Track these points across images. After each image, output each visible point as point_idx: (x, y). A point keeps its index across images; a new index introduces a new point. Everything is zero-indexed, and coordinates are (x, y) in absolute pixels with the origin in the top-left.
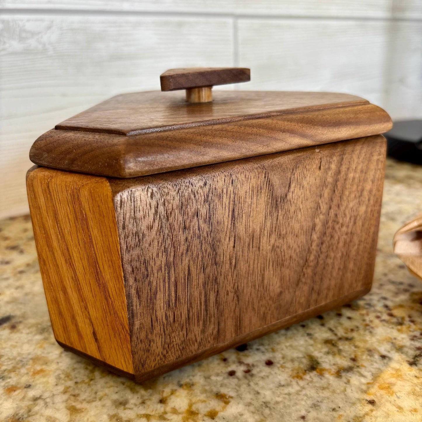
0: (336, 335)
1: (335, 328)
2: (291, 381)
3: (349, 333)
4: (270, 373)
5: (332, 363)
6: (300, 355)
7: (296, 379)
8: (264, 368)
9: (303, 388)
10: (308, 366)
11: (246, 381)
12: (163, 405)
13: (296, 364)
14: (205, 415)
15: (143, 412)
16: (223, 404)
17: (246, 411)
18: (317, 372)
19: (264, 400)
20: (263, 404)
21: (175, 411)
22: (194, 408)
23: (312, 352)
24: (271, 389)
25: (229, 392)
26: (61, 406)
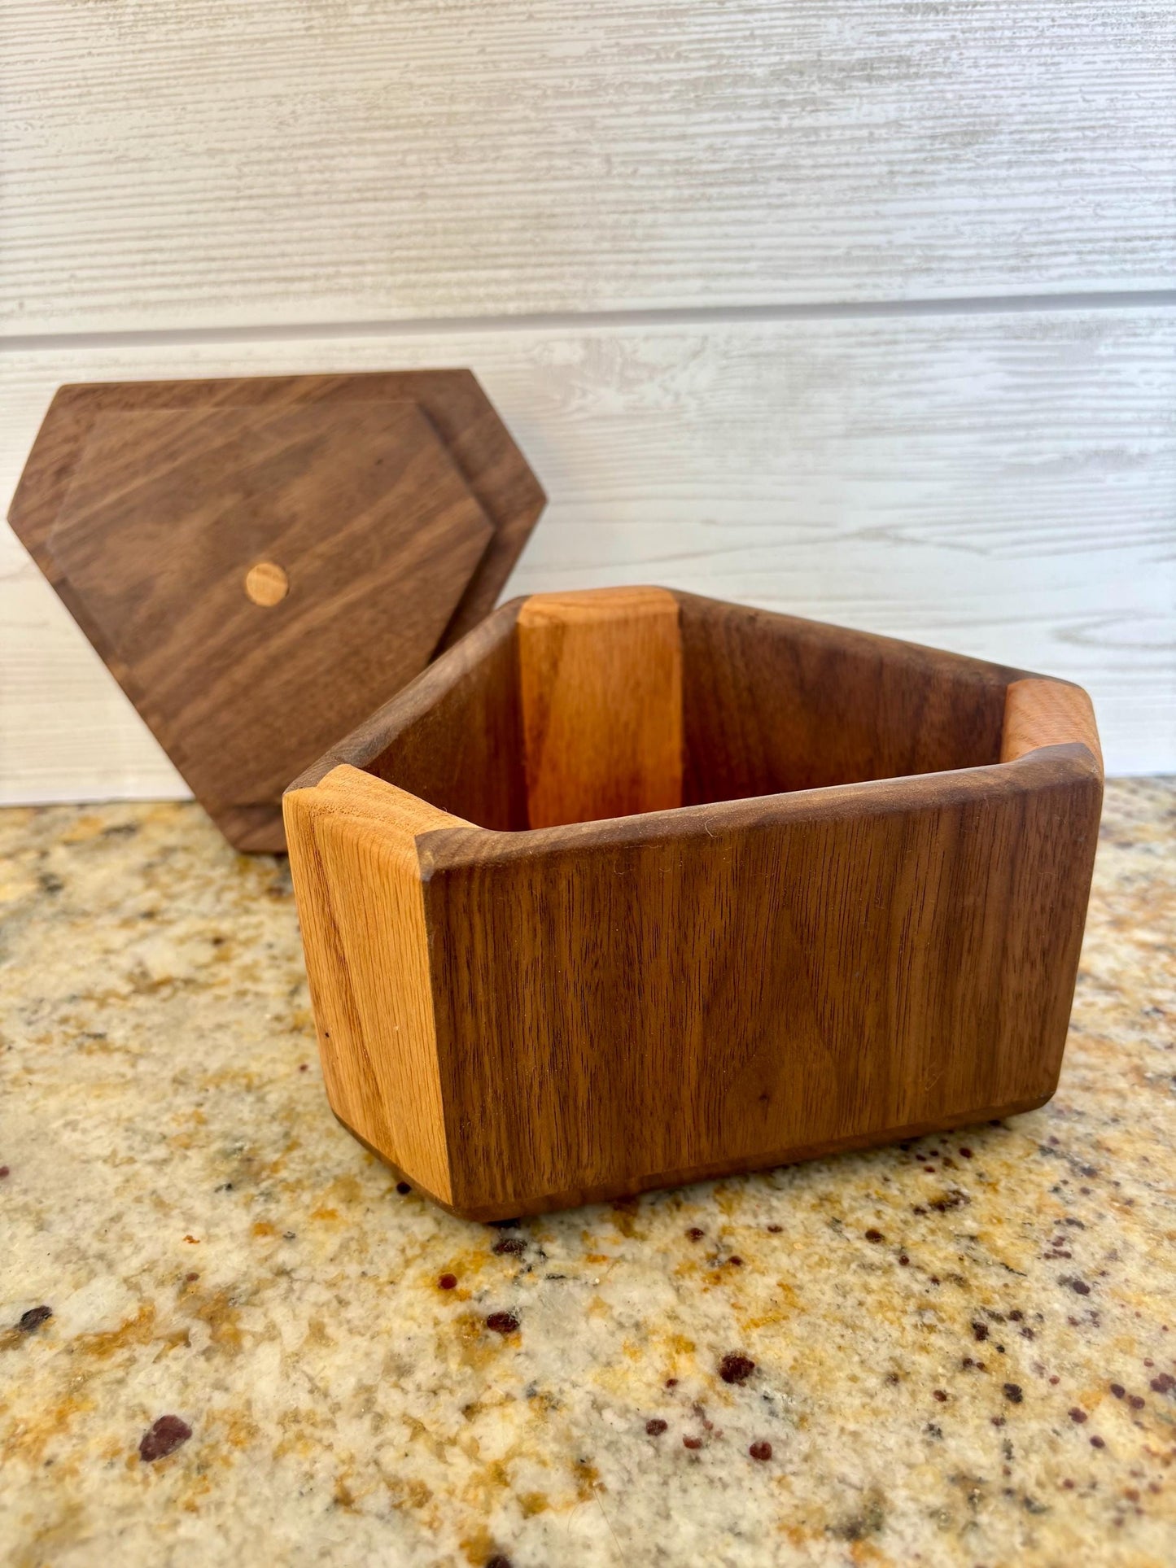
0: (1007, 1472)
1: (1027, 1451)
2: (768, 1534)
3: (1051, 1489)
4: (739, 1480)
5: (917, 1548)
6: (855, 1477)
7: (784, 1536)
8: (737, 1457)
10: (845, 1519)
11: (669, 1468)
12: (462, 1419)
13: (824, 1493)
14: (518, 1498)
15: (417, 1413)
16: (572, 1494)
17: (602, 1545)
18: (852, 1553)
19: (662, 1542)
20: (654, 1550)
21: (473, 1451)
22: (509, 1468)
23: (894, 1487)
24: (702, 1525)
25: (609, 1471)
26: (306, 1311)
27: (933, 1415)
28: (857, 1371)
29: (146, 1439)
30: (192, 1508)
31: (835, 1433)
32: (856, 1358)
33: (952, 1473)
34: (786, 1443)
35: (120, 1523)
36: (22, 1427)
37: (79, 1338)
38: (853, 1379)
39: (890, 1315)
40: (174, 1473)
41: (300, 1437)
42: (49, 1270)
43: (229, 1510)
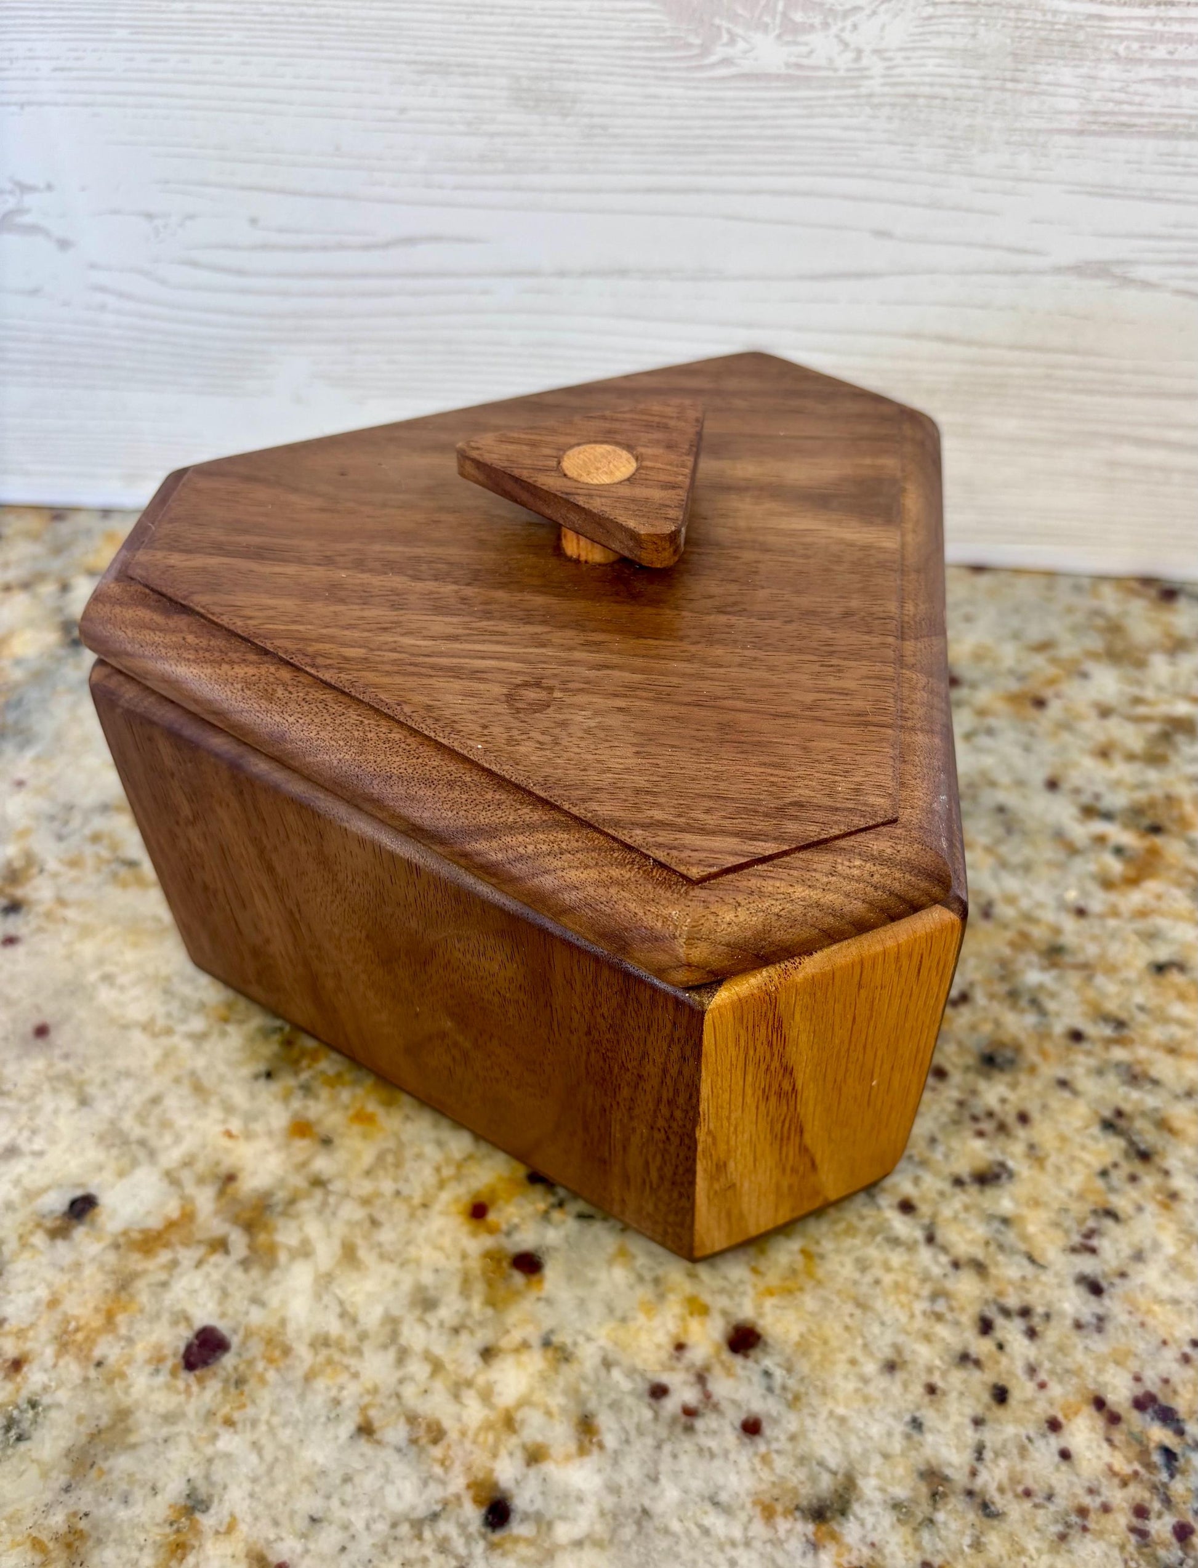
1: (997, 1454)
2: (743, 1507)
3: (1009, 1495)
4: (726, 1453)
5: (875, 1537)
6: (833, 1462)
7: (758, 1510)
8: (728, 1429)
9: (747, 1544)
10: (815, 1501)
11: (663, 1433)
12: (480, 1363)
13: (802, 1474)
14: (524, 1447)
15: (438, 1350)
16: (572, 1447)
17: (594, 1500)
18: (815, 1534)
19: (647, 1503)
20: (639, 1509)
21: (486, 1396)
22: (519, 1416)
23: (866, 1475)
24: (686, 1491)
25: (610, 1430)
26: (339, 1229)
27: (918, 1408)
28: (859, 1355)
29: (189, 1348)
30: (229, 1423)
31: (824, 1414)
32: (860, 1341)
33: (923, 1467)
34: (776, 1421)
35: (165, 1431)
36: (73, 1325)
37: (125, 1233)
38: (853, 1362)
39: (903, 1298)
40: (214, 1386)
41: (330, 1362)
42: (94, 1154)
43: (263, 1428)
